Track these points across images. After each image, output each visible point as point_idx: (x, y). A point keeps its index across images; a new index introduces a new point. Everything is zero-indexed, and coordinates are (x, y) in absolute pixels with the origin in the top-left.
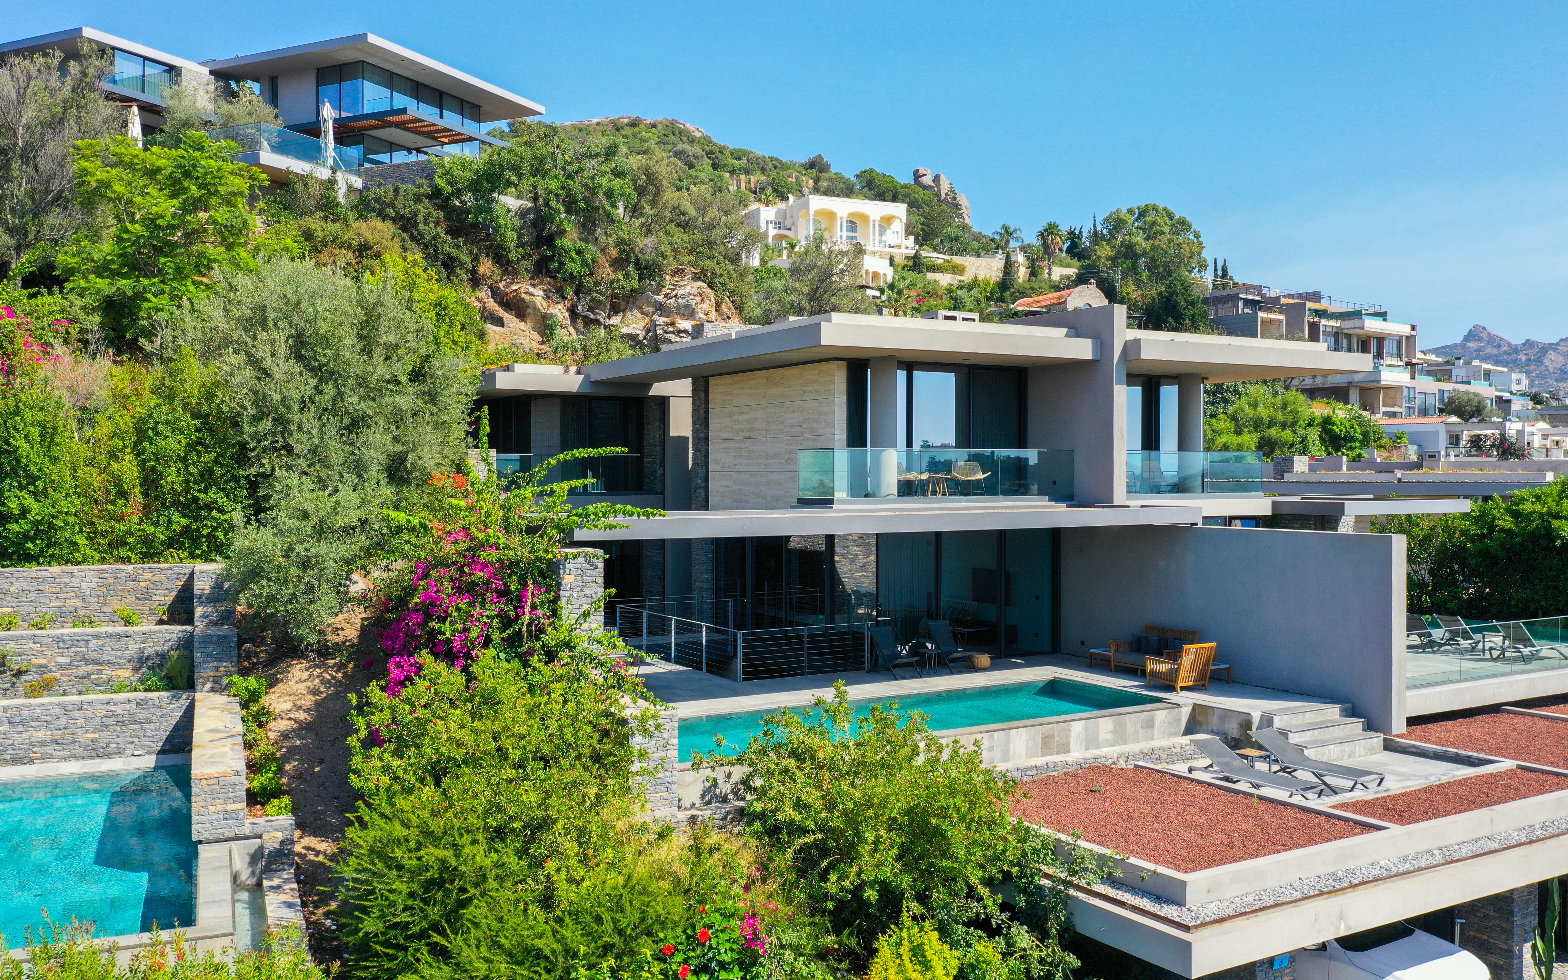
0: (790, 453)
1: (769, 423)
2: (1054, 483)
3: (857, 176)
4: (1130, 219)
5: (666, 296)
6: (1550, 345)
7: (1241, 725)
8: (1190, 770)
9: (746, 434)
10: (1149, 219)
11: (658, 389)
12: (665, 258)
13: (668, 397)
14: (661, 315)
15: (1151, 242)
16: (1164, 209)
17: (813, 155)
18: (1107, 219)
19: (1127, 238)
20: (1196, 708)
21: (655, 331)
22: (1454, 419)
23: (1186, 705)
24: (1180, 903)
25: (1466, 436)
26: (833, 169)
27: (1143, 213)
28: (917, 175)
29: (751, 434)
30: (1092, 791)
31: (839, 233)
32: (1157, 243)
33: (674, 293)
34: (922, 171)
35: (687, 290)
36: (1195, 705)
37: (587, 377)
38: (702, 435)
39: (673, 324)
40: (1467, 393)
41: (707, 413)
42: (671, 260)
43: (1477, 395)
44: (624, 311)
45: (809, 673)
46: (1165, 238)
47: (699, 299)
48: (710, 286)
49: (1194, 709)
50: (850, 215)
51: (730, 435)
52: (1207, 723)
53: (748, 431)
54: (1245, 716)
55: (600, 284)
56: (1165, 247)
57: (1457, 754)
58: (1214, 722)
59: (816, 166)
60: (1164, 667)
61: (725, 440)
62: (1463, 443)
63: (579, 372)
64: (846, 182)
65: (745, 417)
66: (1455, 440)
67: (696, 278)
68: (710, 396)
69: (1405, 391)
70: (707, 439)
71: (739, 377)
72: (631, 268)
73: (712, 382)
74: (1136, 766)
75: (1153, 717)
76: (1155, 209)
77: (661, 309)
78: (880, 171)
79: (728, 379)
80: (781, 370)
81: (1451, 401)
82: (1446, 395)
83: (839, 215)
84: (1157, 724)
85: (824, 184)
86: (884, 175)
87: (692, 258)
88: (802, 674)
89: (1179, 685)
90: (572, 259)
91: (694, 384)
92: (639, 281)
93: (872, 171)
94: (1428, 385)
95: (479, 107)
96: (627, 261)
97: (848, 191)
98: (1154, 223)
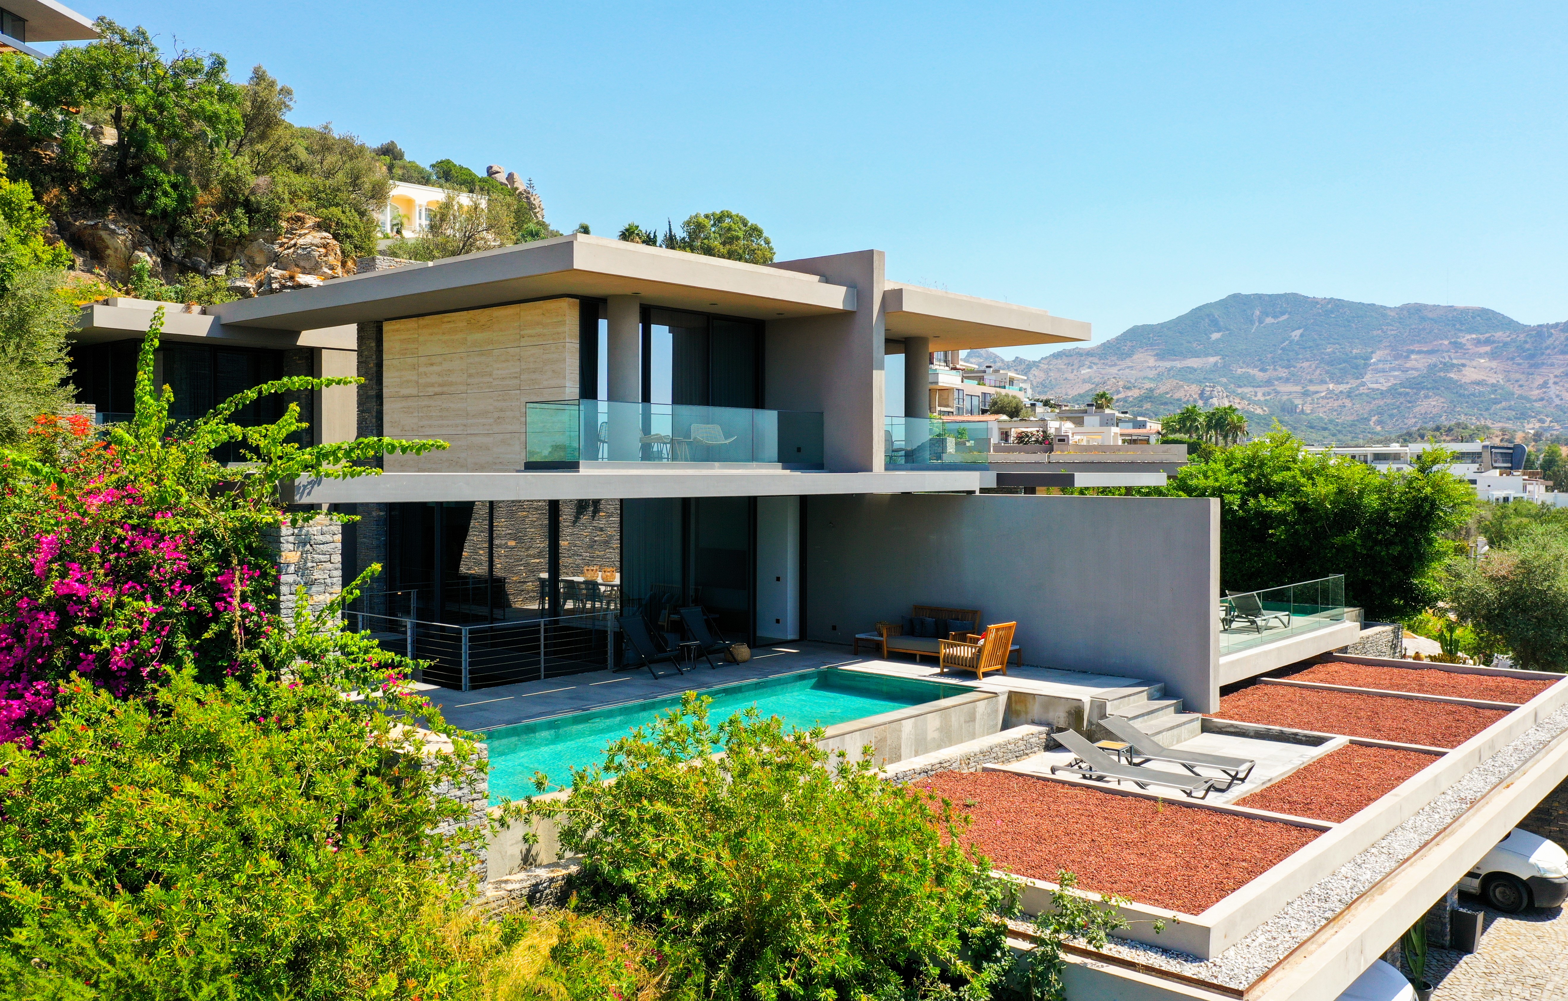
0: (501, 410)
1: (470, 376)
2: (799, 450)
3: (433, 166)
4: (709, 223)
5: (281, 245)
6: (1034, 362)
7: (1069, 713)
8: (1053, 770)
9: (437, 389)
10: (725, 225)
11: (308, 338)
12: (282, 200)
13: (319, 350)
14: (276, 267)
15: (728, 247)
16: (741, 218)
17: (385, 141)
18: (688, 223)
19: (706, 241)
20: (1012, 696)
21: (270, 284)
22: (1004, 417)
23: (1003, 693)
24: (1199, 957)
25: (1013, 433)
26: (407, 157)
27: (719, 219)
28: (491, 172)
29: (445, 389)
30: (968, 806)
31: (418, 221)
32: (734, 247)
33: (293, 242)
34: (495, 169)
35: (308, 239)
36: (1010, 693)
37: (217, 319)
38: (373, 393)
39: (292, 278)
40: (1007, 396)
41: (380, 365)
42: (288, 203)
43: (1014, 397)
44: (230, 260)
45: (546, 677)
46: (742, 242)
47: (323, 250)
48: (336, 237)
49: (1009, 698)
50: (429, 203)
51: (414, 391)
52: (1027, 713)
53: (441, 385)
54: (1076, 704)
55: (199, 226)
56: (741, 251)
57: (1282, 732)
58: (1035, 710)
59: (389, 152)
60: (964, 651)
61: (406, 397)
62: (1011, 439)
63: (204, 312)
64: (421, 171)
65: (434, 368)
66: (1005, 436)
67: (319, 227)
68: (386, 345)
69: (956, 393)
70: (380, 397)
71: (427, 320)
72: (239, 212)
73: (387, 327)
74: (984, 770)
75: (974, 709)
76: (730, 216)
77: (275, 259)
78: (457, 163)
79: (412, 323)
80: (487, 311)
81: (995, 403)
82: (988, 399)
83: (417, 202)
84: (978, 716)
85: (398, 171)
86: (461, 168)
87: (313, 204)
88: (538, 678)
89: (982, 670)
90: (166, 194)
91: (360, 331)
92: (249, 225)
93: (448, 162)
94: (972, 387)
95: (24, 21)
96: (235, 204)
97: (425, 180)
98: (730, 229)
